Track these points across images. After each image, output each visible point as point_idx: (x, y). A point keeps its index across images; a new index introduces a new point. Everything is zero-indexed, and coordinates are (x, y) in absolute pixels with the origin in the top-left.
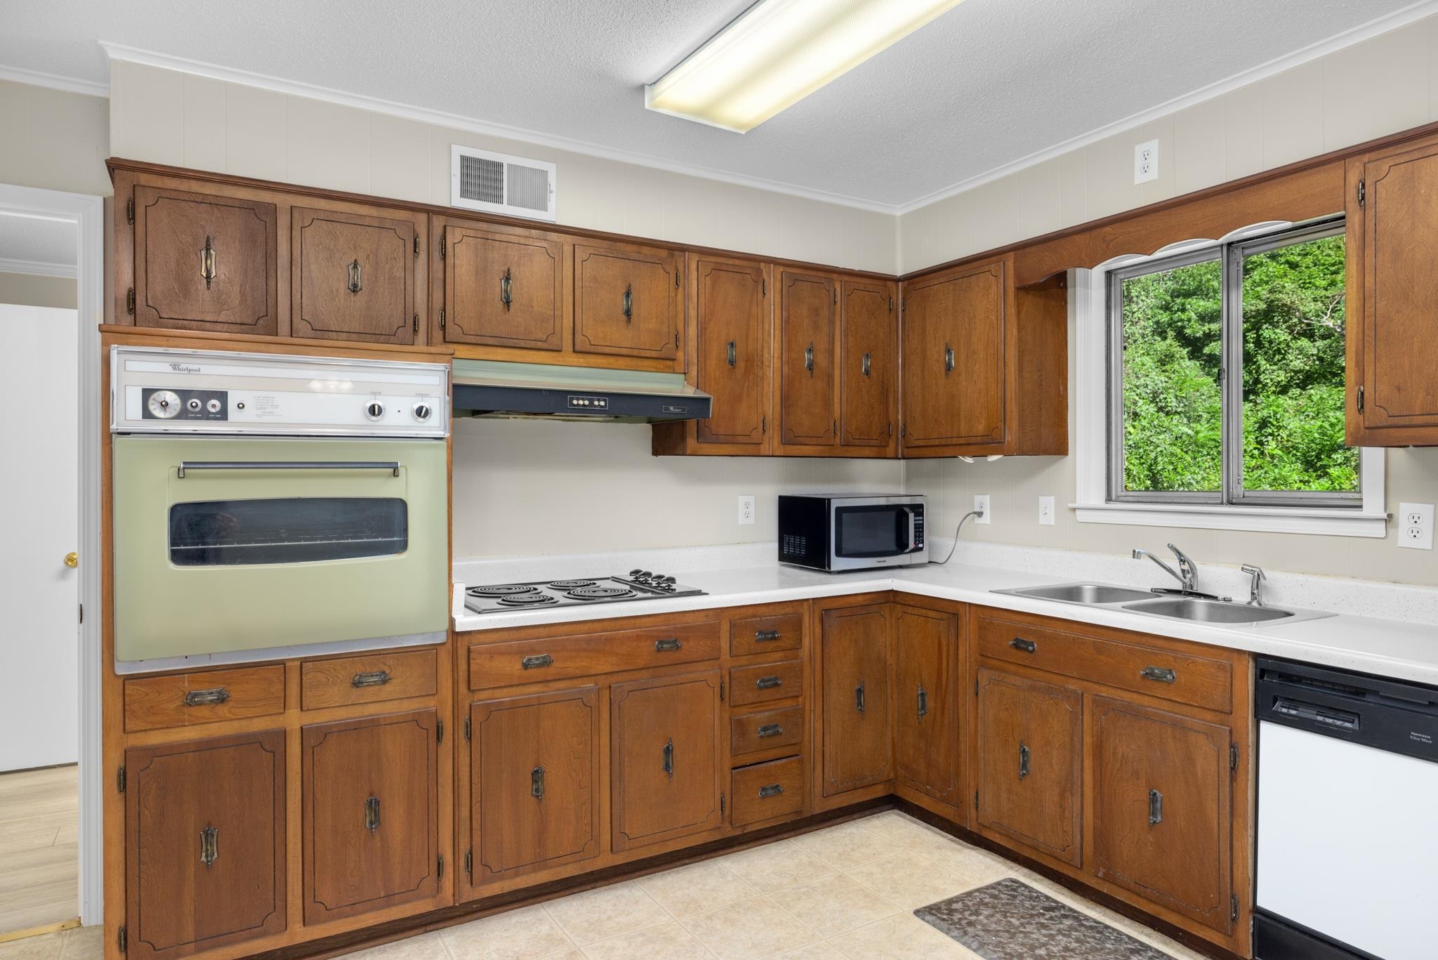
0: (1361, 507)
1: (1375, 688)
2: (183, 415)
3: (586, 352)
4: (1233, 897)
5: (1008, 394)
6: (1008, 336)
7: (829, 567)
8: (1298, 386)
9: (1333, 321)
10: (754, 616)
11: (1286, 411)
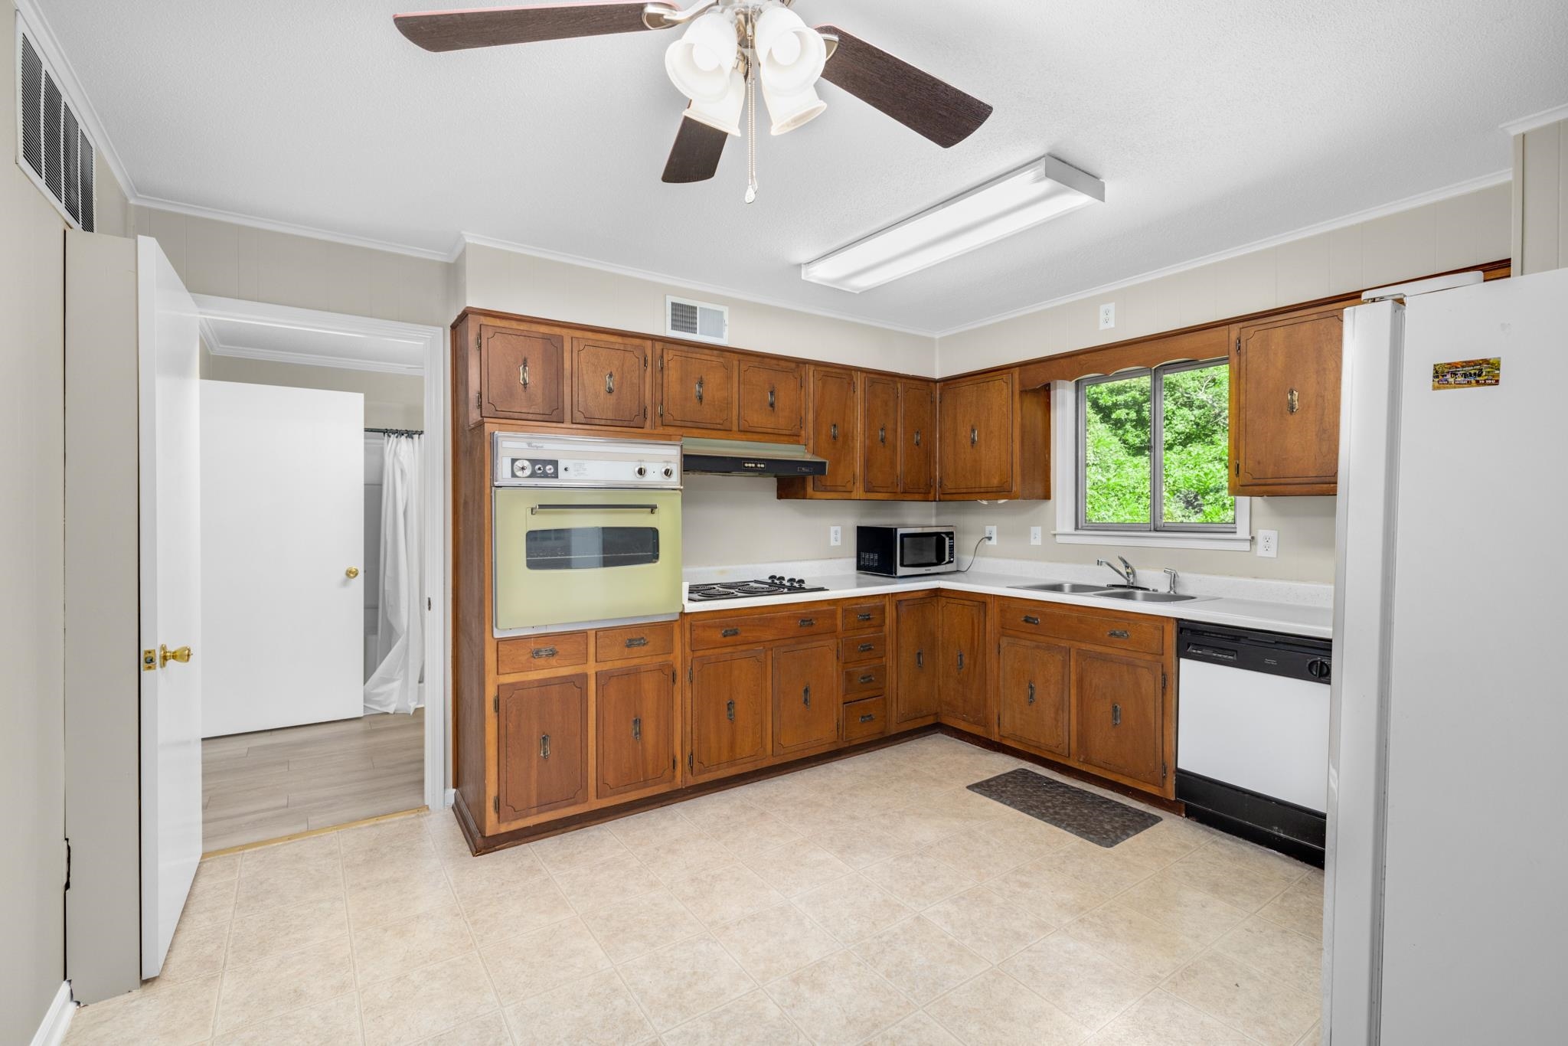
0: (1235, 532)
1: (1245, 635)
2: (533, 475)
3: (748, 432)
4: (1163, 764)
5: (1014, 460)
6: (1015, 421)
7: (896, 574)
8: (1181, 444)
9: (1206, 395)
10: (857, 604)
11: (1172, 463)
